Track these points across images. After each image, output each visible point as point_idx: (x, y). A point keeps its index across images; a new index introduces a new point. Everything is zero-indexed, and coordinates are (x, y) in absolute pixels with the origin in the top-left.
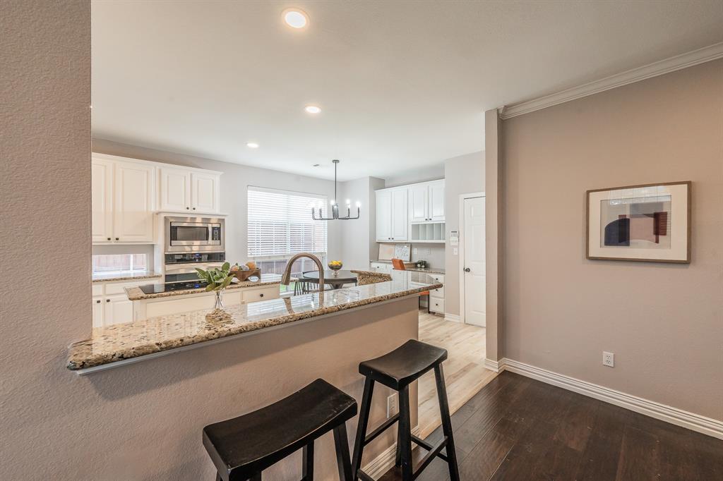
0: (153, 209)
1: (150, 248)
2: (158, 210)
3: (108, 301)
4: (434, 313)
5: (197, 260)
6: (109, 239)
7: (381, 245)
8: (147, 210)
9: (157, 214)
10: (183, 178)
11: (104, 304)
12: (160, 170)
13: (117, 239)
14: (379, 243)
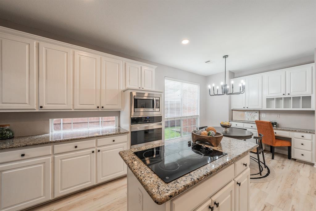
0: (122, 88)
1: (118, 113)
2: (124, 89)
3: (99, 151)
4: (295, 160)
5: (148, 121)
6: (98, 107)
7: (233, 111)
8: (119, 88)
9: (124, 91)
10: (137, 69)
11: (97, 153)
12: (125, 64)
13: (103, 107)
14: (232, 110)
